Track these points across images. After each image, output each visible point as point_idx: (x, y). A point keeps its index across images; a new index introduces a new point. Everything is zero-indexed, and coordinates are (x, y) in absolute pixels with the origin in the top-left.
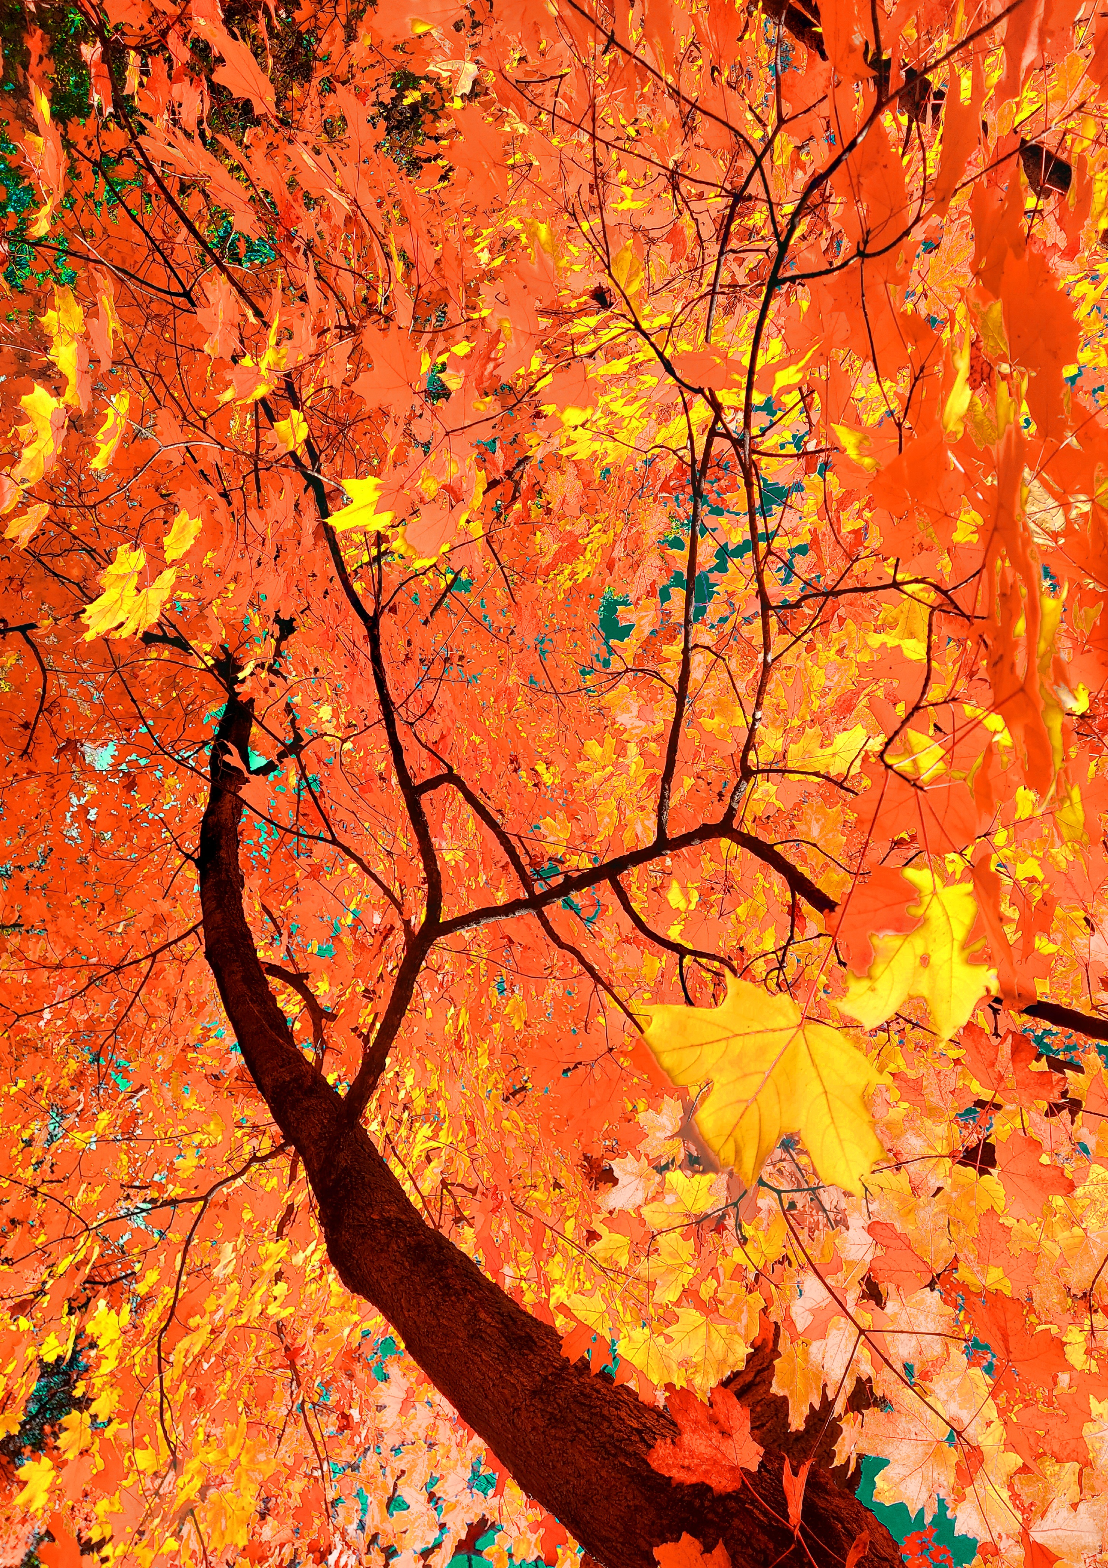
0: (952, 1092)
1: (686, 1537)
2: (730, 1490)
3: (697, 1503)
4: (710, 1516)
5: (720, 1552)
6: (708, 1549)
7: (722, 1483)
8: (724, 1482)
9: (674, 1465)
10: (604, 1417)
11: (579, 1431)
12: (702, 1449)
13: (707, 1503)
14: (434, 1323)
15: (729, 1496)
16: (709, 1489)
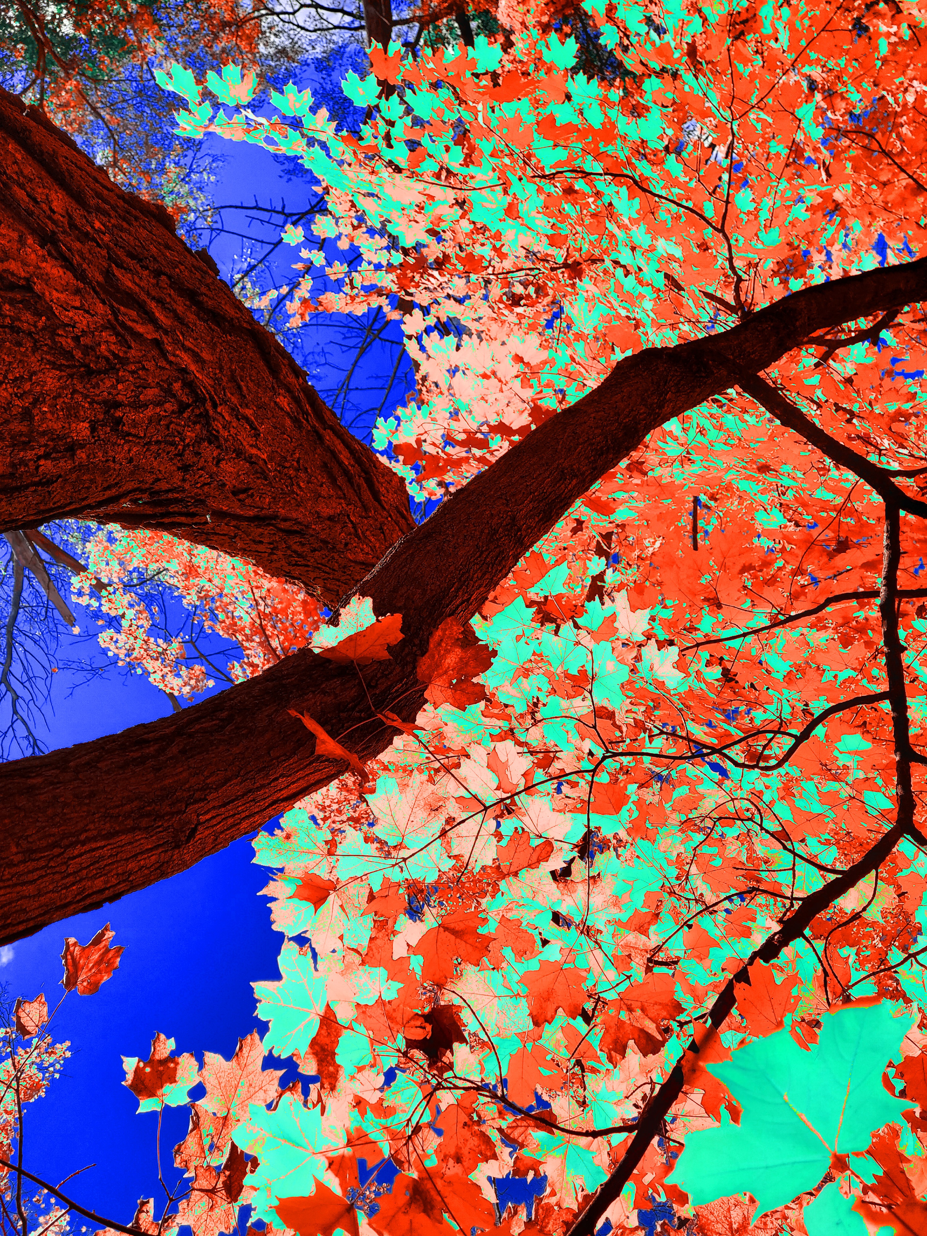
0: (629, 956)
1: (401, 636)
2: (418, 669)
3: (417, 641)
4: (407, 650)
5: (385, 655)
6: (390, 648)
7: (424, 664)
8: (424, 668)
9: (444, 634)
10: (484, 574)
11: (482, 553)
12: (448, 661)
13: (415, 649)
14: (581, 440)
15: (415, 668)
16: (423, 654)
